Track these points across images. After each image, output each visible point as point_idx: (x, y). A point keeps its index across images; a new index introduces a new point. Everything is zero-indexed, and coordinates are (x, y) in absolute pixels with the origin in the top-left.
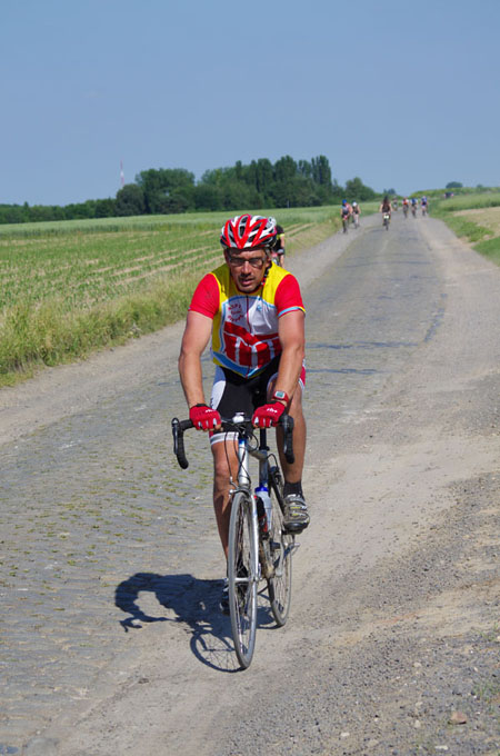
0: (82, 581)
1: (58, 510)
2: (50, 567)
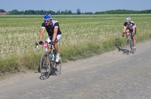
0: (142, 87)
1: (137, 72)
2: (135, 84)
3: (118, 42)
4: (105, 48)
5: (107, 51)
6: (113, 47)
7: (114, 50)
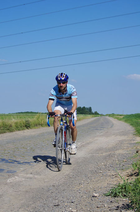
3: (28, 124)
4: (16, 127)
5: (19, 130)
6: (23, 127)
7: (24, 130)
